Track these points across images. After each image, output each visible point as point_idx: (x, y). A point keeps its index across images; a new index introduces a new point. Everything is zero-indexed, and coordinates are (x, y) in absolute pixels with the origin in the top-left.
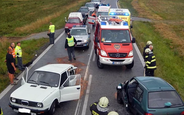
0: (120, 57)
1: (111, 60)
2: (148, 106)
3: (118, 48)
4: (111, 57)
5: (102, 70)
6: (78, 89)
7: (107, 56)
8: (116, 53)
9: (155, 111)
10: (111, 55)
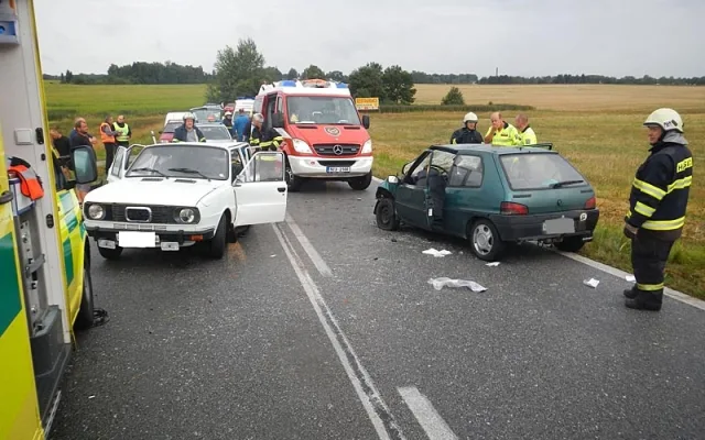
0: (344, 155)
1: (320, 162)
2: (510, 185)
3: (335, 135)
4: (322, 154)
5: (296, 194)
6: (281, 190)
7: (311, 152)
8: (334, 145)
9: (529, 196)
10: (321, 149)
